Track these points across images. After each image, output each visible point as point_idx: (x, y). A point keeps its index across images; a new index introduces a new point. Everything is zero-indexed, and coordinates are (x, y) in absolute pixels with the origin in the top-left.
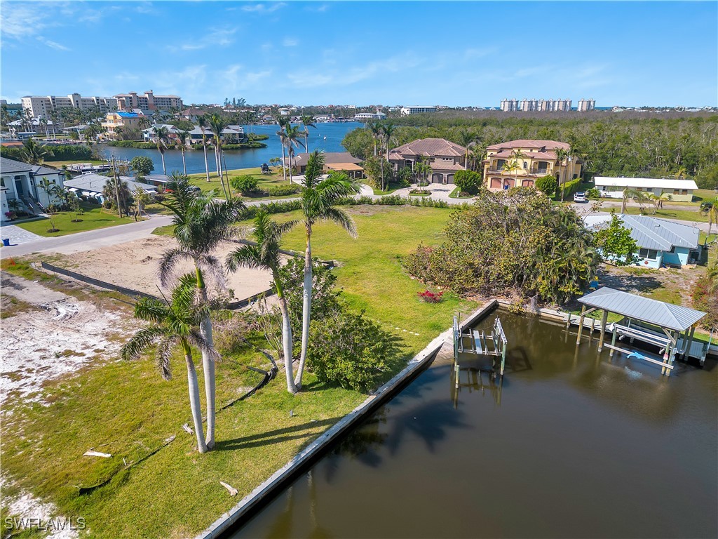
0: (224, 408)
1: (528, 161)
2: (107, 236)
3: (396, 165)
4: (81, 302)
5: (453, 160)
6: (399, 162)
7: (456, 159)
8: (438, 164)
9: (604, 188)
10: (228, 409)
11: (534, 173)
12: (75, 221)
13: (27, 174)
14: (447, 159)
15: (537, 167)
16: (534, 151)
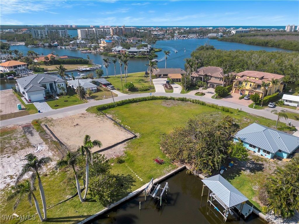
0: (58, 204)
1: (252, 84)
2: (71, 110)
3: (195, 79)
4: (46, 145)
5: (219, 79)
6: (196, 77)
7: (221, 79)
8: (213, 80)
9: (287, 101)
10: (59, 205)
11: (254, 89)
12: (65, 101)
13: (53, 82)
14: (217, 78)
15: (256, 86)
16: (256, 79)
